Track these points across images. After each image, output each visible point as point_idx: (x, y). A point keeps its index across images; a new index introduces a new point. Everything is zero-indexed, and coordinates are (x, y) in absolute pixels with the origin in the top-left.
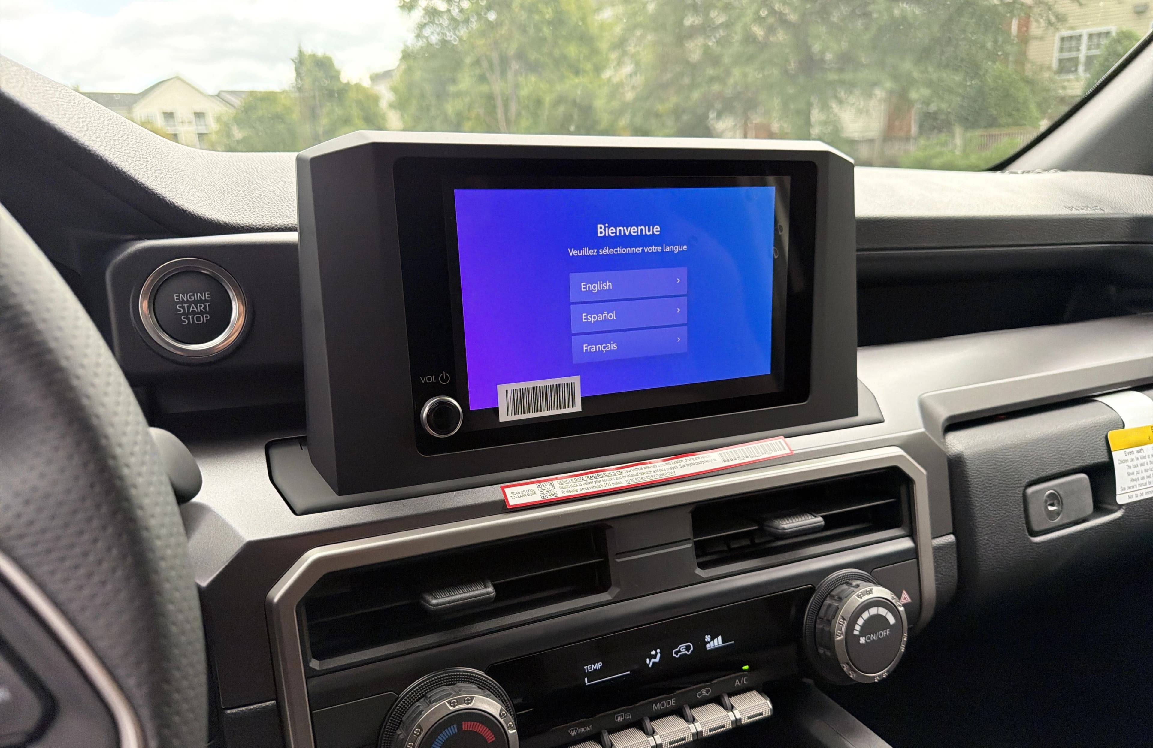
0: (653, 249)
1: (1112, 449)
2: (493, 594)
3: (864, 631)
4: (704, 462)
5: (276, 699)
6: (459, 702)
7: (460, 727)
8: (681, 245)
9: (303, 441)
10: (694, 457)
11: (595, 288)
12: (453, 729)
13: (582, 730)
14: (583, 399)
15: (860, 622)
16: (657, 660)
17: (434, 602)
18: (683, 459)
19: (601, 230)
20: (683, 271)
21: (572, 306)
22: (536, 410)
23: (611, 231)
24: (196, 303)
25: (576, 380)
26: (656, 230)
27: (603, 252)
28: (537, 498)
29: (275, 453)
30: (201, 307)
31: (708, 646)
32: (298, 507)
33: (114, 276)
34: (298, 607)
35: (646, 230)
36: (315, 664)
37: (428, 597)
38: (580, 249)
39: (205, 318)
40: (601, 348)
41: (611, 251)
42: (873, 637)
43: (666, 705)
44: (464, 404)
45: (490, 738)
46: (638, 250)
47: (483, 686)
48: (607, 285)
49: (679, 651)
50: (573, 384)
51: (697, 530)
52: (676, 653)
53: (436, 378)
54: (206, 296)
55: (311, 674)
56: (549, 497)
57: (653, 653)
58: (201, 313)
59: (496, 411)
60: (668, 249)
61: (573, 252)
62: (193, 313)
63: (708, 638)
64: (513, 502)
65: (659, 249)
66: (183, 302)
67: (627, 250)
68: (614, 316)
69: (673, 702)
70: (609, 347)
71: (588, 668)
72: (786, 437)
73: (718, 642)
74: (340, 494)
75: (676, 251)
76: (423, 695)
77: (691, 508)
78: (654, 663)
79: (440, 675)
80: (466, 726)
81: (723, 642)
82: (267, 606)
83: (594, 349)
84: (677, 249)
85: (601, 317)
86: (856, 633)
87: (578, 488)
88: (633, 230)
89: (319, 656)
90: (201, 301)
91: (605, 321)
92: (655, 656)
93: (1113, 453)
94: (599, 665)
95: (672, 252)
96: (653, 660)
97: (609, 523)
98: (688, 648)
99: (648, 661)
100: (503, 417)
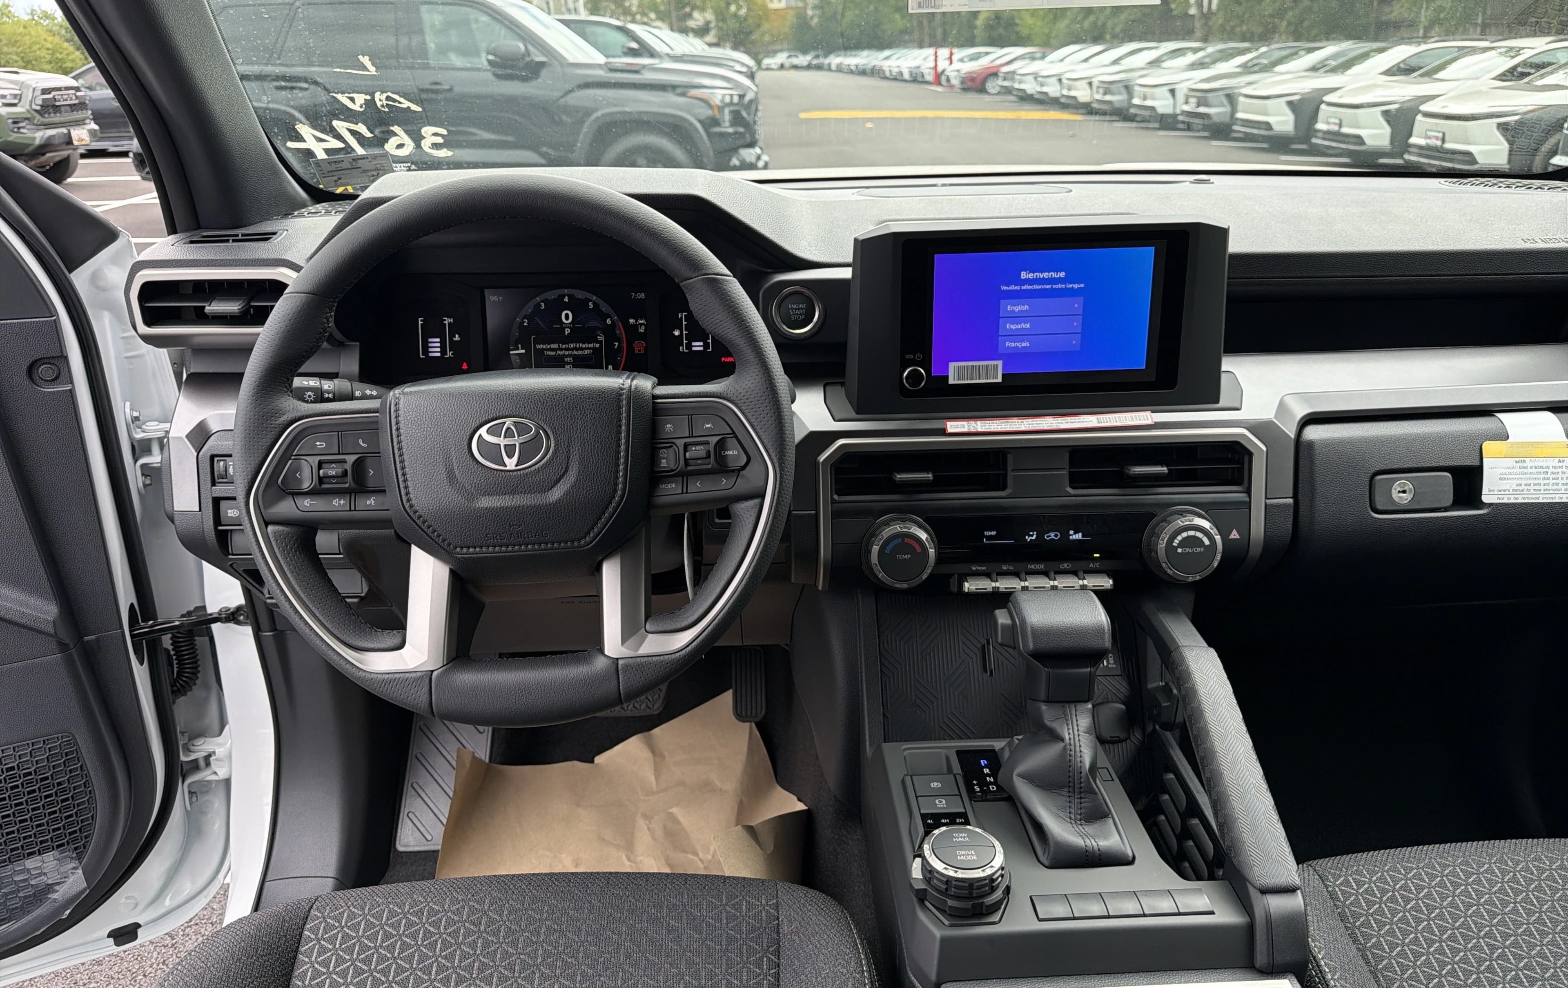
0: (1059, 286)
1: (1484, 456)
2: (932, 478)
3: (1182, 544)
4: (1083, 422)
5: (816, 511)
6: (905, 528)
7: (903, 540)
8: (1079, 283)
9: (842, 384)
10: (1077, 418)
11: (1017, 309)
12: (900, 540)
13: (979, 568)
14: (1003, 375)
15: (1179, 538)
16: (1034, 538)
17: (899, 476)
18: (1069, 418)
19: (1024, 275)
20: (1081, 299)
21: (1001, 319)
22: (972, 379)
23: (1031, 276)
24: (799, 309)
25: (1000, 363)
26: (1062, 274)
27: (1024, 288)
28: (965, 430)
29: (828, 388)
30: (801, 311)
31: (1071, 537)
32: (837, 418)
33: (764, 293)
34: (831, 466)
35: (1054, 275)
36: (836, 497)
37: (896, 474)
38: (1008, 286)
39: (802, 317)
40: (1018, 345)
41: (1030, 287)
42: (1188, 550)
43: (1038, 567)
44: (928, 372)
45: (919, 550)
46: (1048, 287)
47: (921, 527)
48: (1026, 307)
49: (1050, 536)
50: (997, 365)
51: (1072, 465)
52: (1048, 537)
53: (914, 356)
54: (804, 306)
55: (833, 502)
56: (972, 430)
57: (1031, 533)
58: (801, 314)
59: (947, 377)
60: (1070, 286)
61: (1004, 288)
62: (797, 314)
63: (1071, 532)
64: (950, 430)
65: (1063, 286)
66: (793, 309)
67: (1040, 287)
68: (1028, 326)
69: (1042, 566)
70: (1024, 344)
71: (986, 533)
72: (1153, 412)
73: (1079, 536)
74: (857, 413)
75: (1076, 287)
76: (887, 524)
77: (1069, 449)
78: (1031, 540)
79: (898, 516)
80: (907, 540)
81: (1083, 537)
82: (816, 463)
83: (1013, 345)
84: (1076, 286)
85: (1019, 326)
86: (1174, 544)
87: (992, 427)
88: (1046, 275)
89: (839, 495)
90: (801, 309)
91: (1023, 329)
92: (1032, 536)
93: (1484, 460)
94: (994, 533)
95: (1073, 288)
96: (1030, 538)
97: (1009, 451)
98: (1056, 536)
99: (1027, 537)
100: (951, 381)
